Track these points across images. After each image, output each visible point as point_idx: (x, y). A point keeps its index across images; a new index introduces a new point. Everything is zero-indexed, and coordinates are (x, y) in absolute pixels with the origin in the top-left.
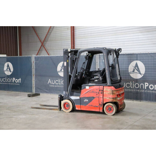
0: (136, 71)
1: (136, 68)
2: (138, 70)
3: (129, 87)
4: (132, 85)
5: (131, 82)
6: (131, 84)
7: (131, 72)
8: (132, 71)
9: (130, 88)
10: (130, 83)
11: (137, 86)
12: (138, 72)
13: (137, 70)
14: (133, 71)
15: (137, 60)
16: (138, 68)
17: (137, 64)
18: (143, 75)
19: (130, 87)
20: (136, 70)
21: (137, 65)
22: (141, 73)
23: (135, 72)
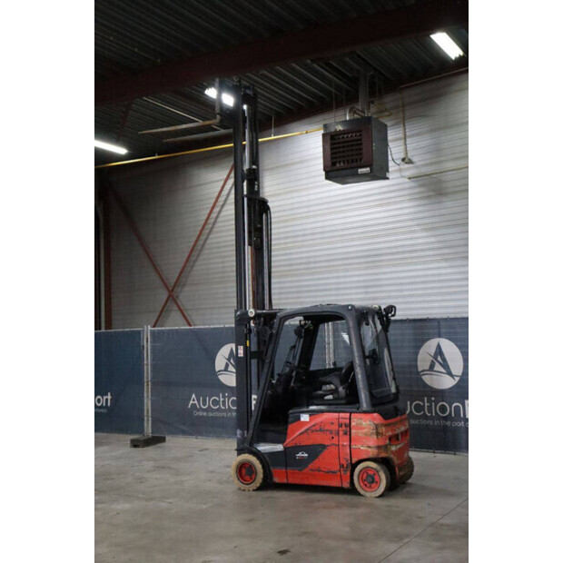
0: (438, 367)
1: (439, 358)
2: (445, 365)
3: (422, 413)
4: (430, 408)
5: (426, 399)
6: (426, 404)
7: (423, 371)
8: (427, 368)
9: (425, 417)
10: (423, 402)
11: (443, 409)
12: (443, 370)
13: (441, 364)
14: (432, 367)
15: (440, 337)
16: (444, 360)
17: (439, 347)
18: (457, 379)
19: (425, 413)
20: (437, 364)
21: (439, 351)
22: (454, 373)
23: (435, 369)
